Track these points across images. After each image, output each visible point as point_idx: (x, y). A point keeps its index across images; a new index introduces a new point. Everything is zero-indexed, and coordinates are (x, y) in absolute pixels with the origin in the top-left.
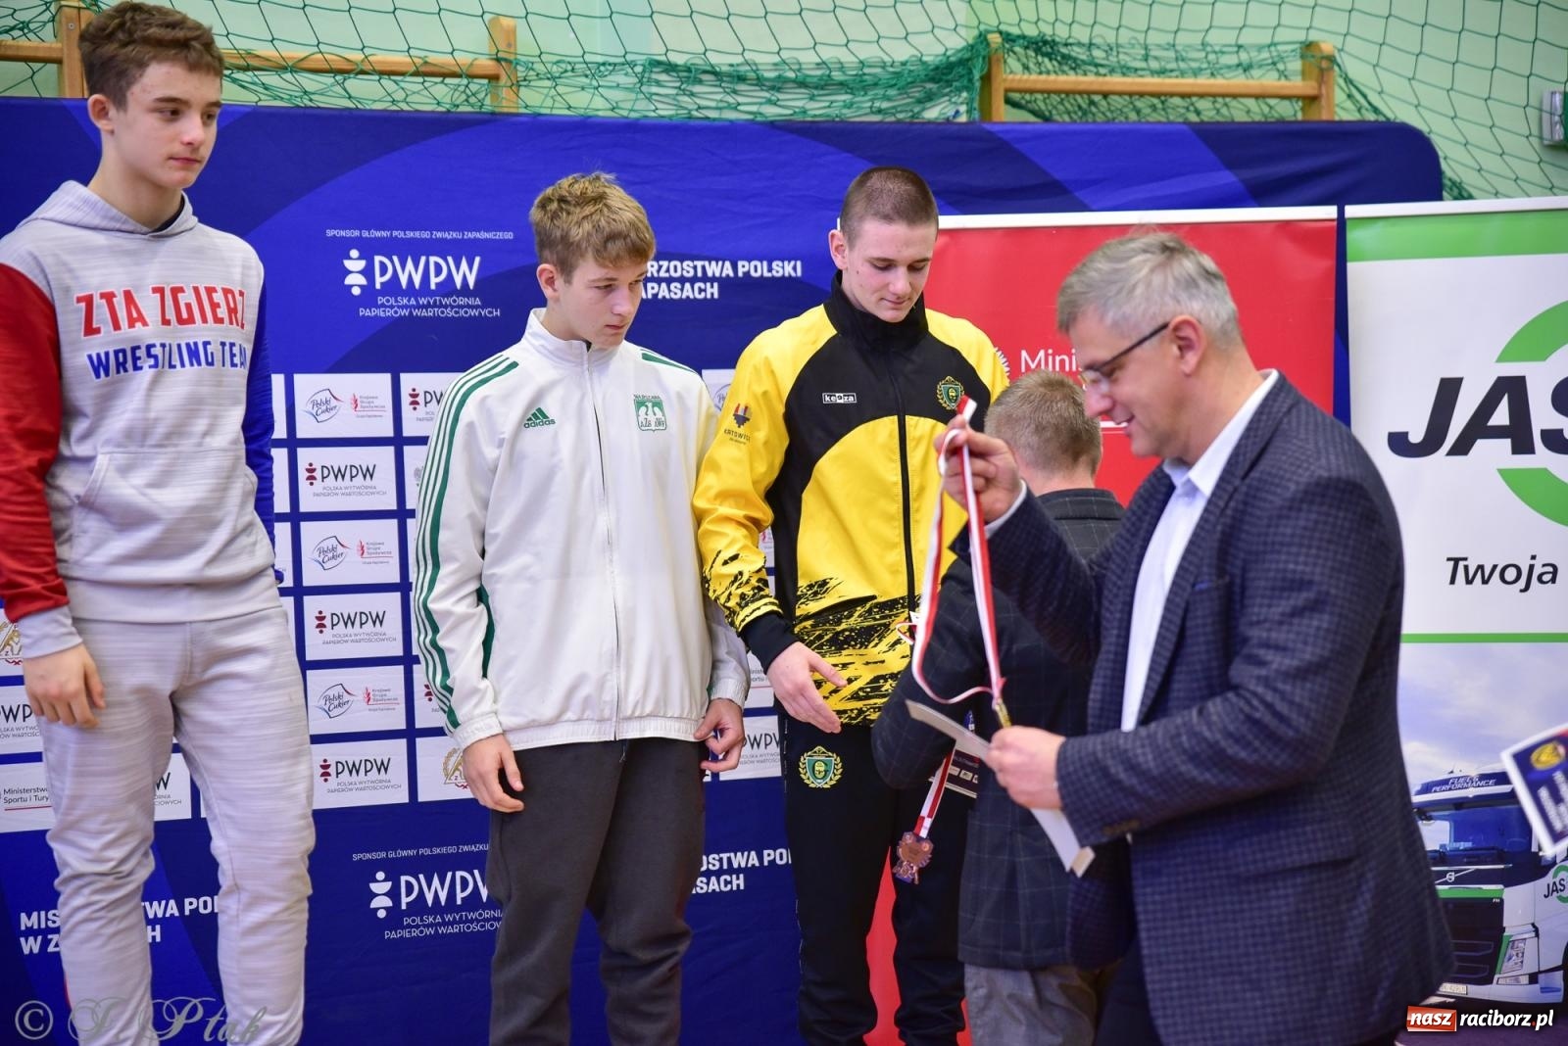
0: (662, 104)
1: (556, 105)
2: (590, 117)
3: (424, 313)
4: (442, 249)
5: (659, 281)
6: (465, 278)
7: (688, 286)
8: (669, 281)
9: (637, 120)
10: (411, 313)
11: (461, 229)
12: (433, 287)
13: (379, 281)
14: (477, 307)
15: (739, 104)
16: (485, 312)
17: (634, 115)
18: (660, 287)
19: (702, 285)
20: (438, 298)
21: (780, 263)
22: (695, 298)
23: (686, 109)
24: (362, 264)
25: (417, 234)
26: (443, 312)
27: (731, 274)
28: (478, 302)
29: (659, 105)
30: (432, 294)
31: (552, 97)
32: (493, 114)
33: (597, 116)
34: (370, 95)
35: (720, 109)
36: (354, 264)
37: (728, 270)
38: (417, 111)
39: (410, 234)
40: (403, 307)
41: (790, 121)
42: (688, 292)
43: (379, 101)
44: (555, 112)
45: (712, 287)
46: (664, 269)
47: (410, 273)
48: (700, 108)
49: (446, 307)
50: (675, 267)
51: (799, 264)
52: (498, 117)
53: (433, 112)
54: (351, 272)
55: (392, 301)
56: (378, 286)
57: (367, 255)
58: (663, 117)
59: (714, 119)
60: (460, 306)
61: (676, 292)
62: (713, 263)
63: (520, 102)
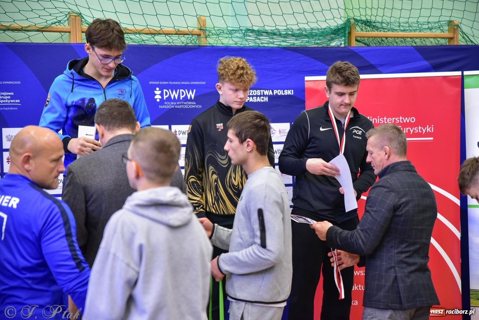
0: (251, 42)
1: (218, 43)
2: (228, 46)
3: (179, 107)
4: (184, 87)
6: (191, 96)
7: (258, 98)
8: (253, 96)
9: (243, 47)
10: (175, 107)
11: (190, 81)
12: (181, 99)
13: (165, 97)
14: (194, 105)
15: (274, 42)
16: (197, 106)
17: (242, 46)
18: (250, 98)
19: (263, 98)
20: (183, 102)
21: (287, 91)
22: (261, 101)
23: (258, 44)
24: (160, 92)
25: (177, 83)
26: (184, 107)
27: (272, 94)
28: (195, 103)
29: (250, 43)
30: (181, 101)
31: (217, 41)
32: (199, 46)
33: (231, 46)
34: (162, 40)
35: (268, 43)
36: (158, 92)
37: (271, 93)
38: (176, 45)
39: (174, 83)
40: (172, 105)
41: (290, 47)
42: (258, 100)
43: (165, 42)
44: (218, 45)
45: (266, 98)
47: (174, 95)
48: (262, 43)
49: (185, 105)
50: (255, 92)
51: (292, 91)
52: (201, 47)
53: (181, 46)
54: (157, 95)
55: (169, 103)
56: (165, 99)
57: (161, 89)
58: (251, 46)
59: (267, 47)
60: (189, 105)
61: (255, 100)
62: (266, 91)
63: (207, 42)
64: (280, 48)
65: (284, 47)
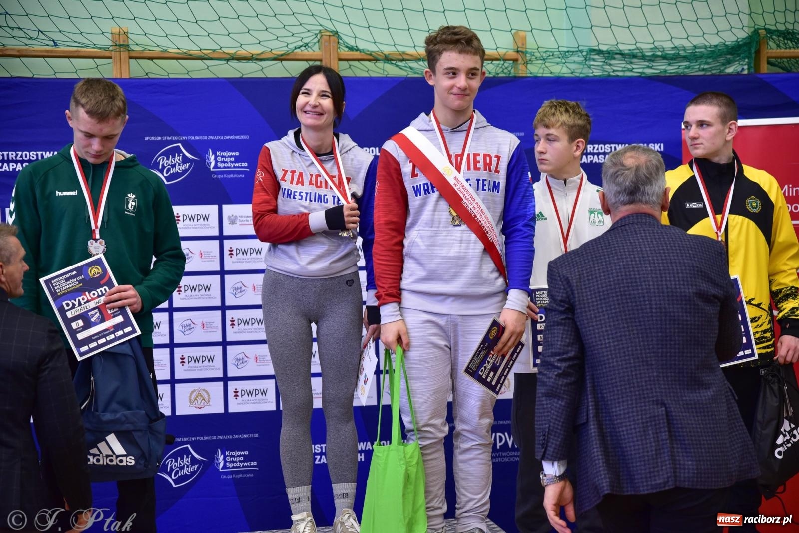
0: (596, 69)
1: (545, 72)
2: (561, 77)
5: (593, 154)
8: (598, 154)
9: (584, 77)
15: (633, 69)
17: (582, 75)
18: (594, 157)
21: (653, 145)
23: (607, 72)
29: (594, 71)
31: (542, 69)
32: (515, 77)
33: (564, 77)
35: (624, 71)
41: (658, 76)
44: (544, 75)
46: (596, 148)
48: (614, 71)
50: (601, 148)
51: (662, 145)
52: (518, 78)
58: (596, 76)
59: (621, 76)
62: (620, 145)
63: (528, 71)
64: (643, 77)
65: (649, 77)
